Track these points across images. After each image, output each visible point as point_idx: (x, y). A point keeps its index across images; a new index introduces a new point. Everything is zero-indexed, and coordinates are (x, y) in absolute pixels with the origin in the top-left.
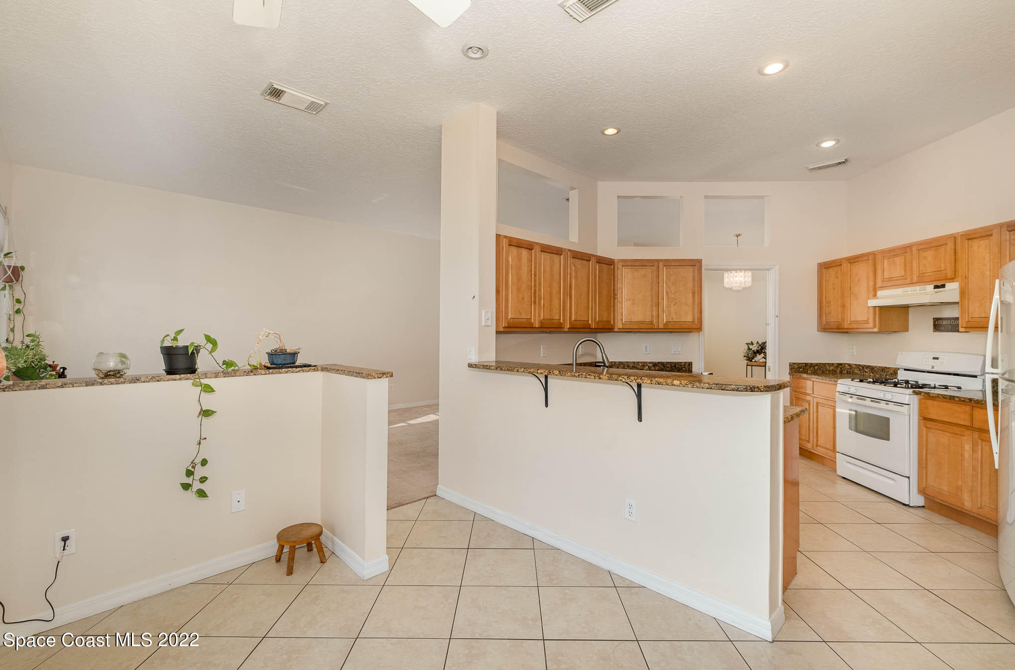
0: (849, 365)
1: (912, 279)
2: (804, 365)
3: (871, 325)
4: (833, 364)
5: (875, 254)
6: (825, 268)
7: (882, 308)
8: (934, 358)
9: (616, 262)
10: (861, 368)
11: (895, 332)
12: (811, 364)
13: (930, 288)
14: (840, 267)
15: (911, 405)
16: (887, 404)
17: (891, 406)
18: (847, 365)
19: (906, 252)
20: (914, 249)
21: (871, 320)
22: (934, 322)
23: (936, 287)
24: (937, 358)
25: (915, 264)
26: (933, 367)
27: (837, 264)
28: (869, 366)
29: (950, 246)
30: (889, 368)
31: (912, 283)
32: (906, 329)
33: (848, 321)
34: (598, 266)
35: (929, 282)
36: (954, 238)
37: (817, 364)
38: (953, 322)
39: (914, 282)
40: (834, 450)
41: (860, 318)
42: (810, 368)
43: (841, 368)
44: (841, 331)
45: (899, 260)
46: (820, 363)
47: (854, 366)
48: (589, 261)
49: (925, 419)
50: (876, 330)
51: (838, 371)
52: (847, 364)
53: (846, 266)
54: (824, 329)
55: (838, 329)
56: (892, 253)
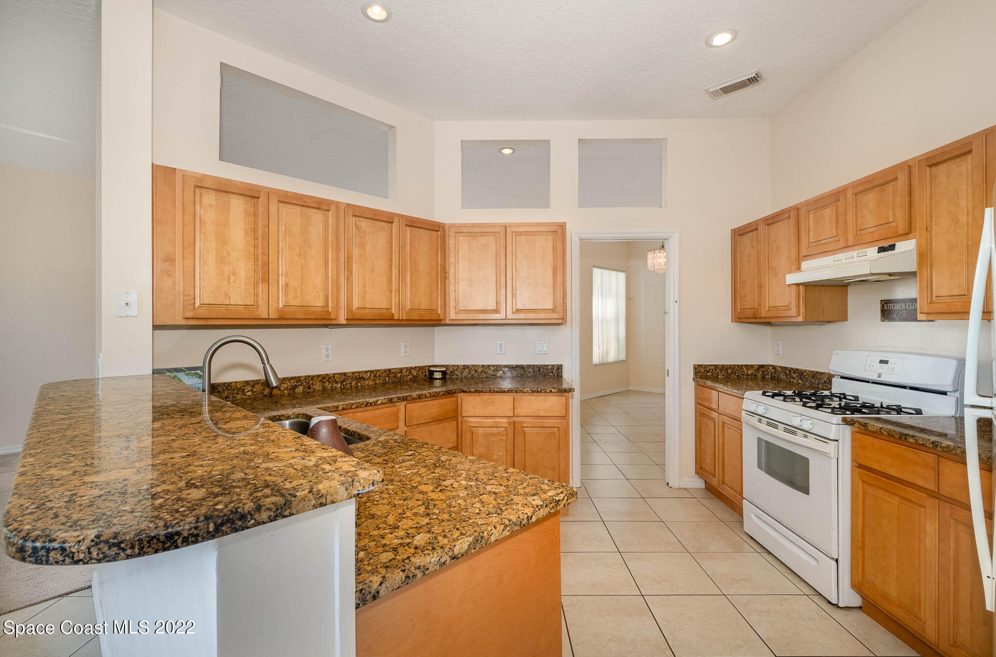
0: (774, 367)
1: (846, 240)
2: (713, 367)
3: (793, 312)
4: (752, 366)
5: (798, 209)
6: (739, 235)
7: (807, 285)
8: (881, 362)
9: (447, 227)
10: (787, 372)
11: (829, 322)
12: (723, 366)
13: (872, 252)
14: (756, 232)
15: (840, 441)
16: (806, 436)
17: (811, 442)
18: (771, 368)
19: (838, 200)
20: (850, 194)
21: (793, 306)
22: (883, 306)
23: (882, 250)
24: (886, 362)
25: (850, 215)
26: (879, 376)
27: (753, 228)
28: (797, 369)
29: (902, 180)
30: (822, 374)
31: (847, 247)
32: (843, 316)
33: (765, 308)
34: (409, 231)
35: (871, 243)
36: (907, 167)
37: (730, 367)
38: (909, 306)
39: (849, 245)
40: (741, 493)
41: (780, 303)
42: (721, 371)
43: (763, 372)
44: (758, 320)
45: (828, 213)
46: (734, 365)
47: (779, 369)
48: (392, 223)
49: (860, 466)
50: (800, 319)
51: (759, 376)
52: (771, 366)
53: (762, 228)
54: (739, 319)
55: (756, 318)
56: (819, 203)
